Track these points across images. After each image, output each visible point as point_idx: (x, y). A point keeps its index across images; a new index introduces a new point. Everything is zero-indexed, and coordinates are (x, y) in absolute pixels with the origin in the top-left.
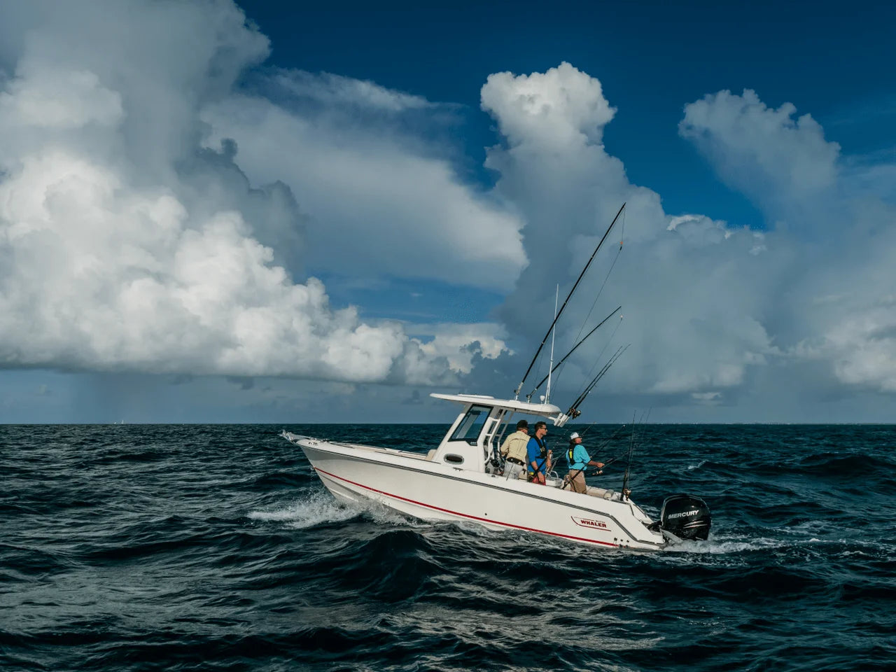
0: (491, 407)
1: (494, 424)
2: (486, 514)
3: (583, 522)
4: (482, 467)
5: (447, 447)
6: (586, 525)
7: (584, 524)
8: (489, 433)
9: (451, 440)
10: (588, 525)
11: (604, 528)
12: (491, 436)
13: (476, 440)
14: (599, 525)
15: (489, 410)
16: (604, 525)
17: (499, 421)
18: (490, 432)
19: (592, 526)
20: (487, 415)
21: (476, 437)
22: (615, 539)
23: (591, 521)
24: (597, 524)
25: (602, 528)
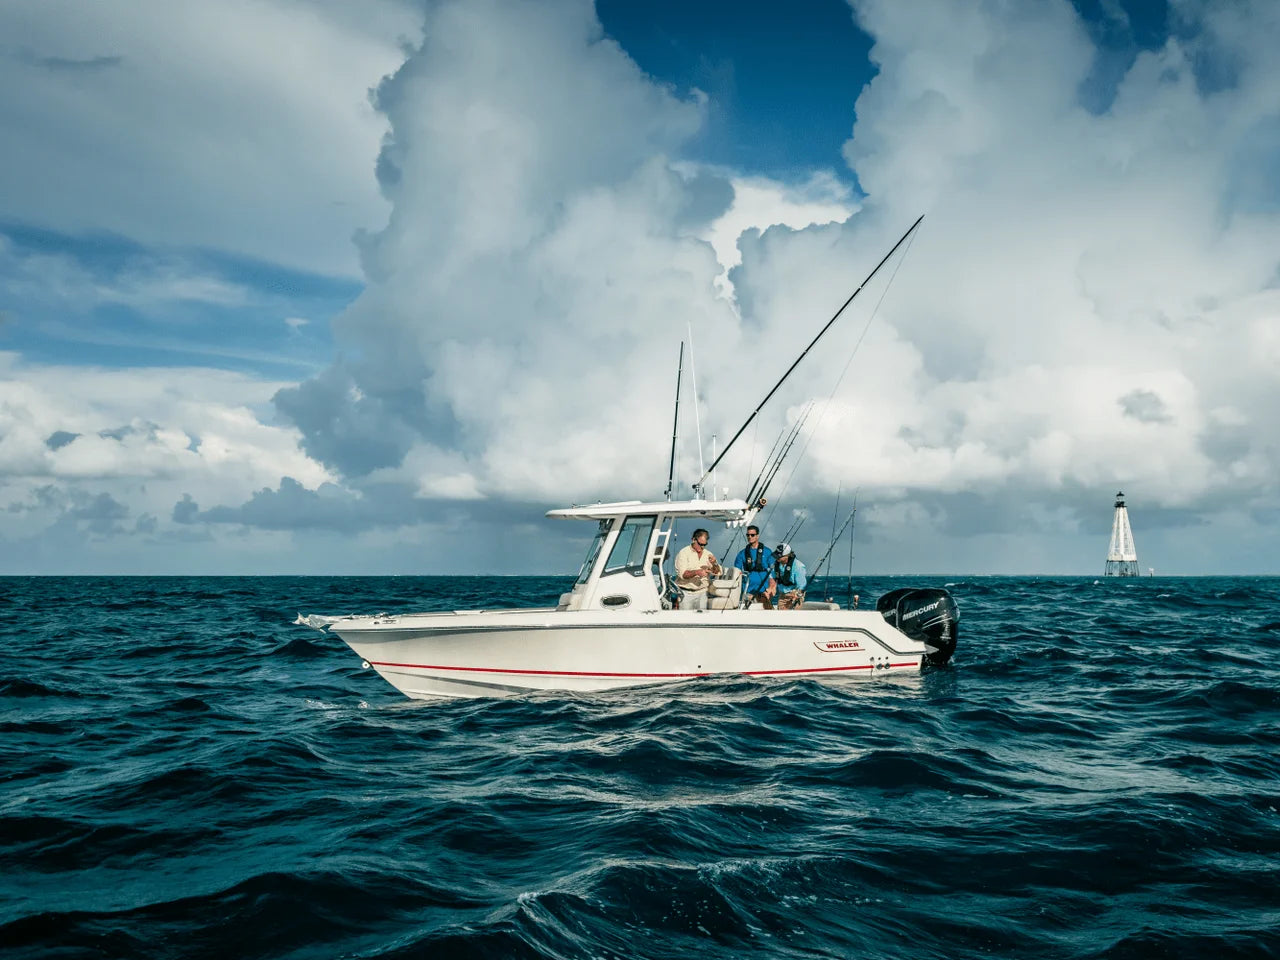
0: (654, 516)
2: (699, 667)
3: (829, 646)
5: (600, 586)
6: (834, 649)
7: (831, 649)
9: (604, 574)
10: (836, 649)
11: (856, 648)
14: (850, 644)
15: (652, 520)
16: (856, 645)
17: (668, 533)
19: (842, 649)
20: (650, 528)
21: (642, 566)
22: (872, 659)
23: (839, 644)
24: (847, 645)
25: (853, 648)
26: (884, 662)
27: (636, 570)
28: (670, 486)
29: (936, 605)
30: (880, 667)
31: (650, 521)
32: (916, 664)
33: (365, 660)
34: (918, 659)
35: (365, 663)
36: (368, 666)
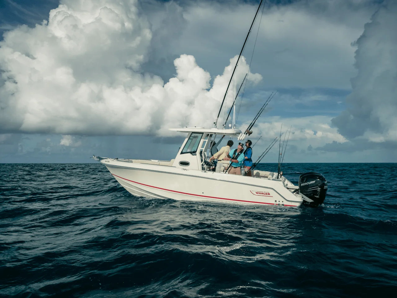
0: (203, 133)
1: (204, 142)
2: (203, 193)
3: (257, 193)
4: (200, 168)
6: (259, 194)
7: (257, 194)
9: (182, 153)
10: (260, 195)
11: (269, 195)
12: (204, 149)
17: (207, 140)
18: (202, 146)
19: (262, 195)
20: (200, 137)
21: (196, 151)
22: (276, 201)
23: (261, 193)
24: (265, 194)
25: (268, 195)
26: (281, 203)
27: (193, 153)
28: (226, 123)
29: (314, 182)
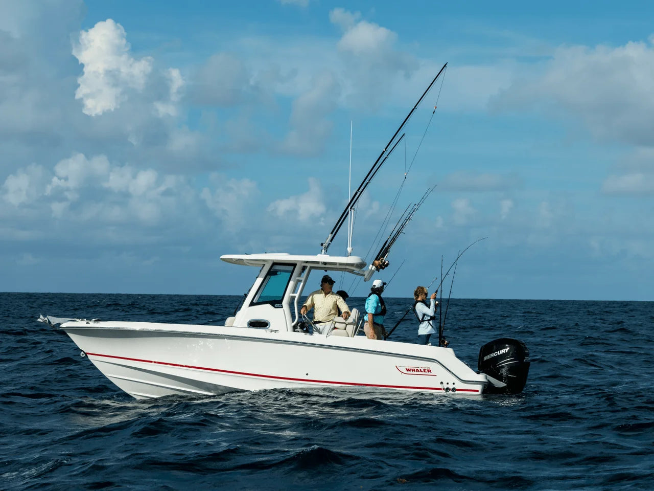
0: (294, 264)
2: (307, 374)
3: (408, 370)
5: (247, 313)
6: (411, 372)
7: (409, 372)
8: (293, 293)
9: (252, 304)
10: (414, 373)
11: (429, 373)
12: (297, 295)
13: (281, 301)
14: (424, 371)
15: (293, 267)
16: (429, 371)
18: (294, 291)
19: (418, 373)
20: (290, 274)
22: (442, 383)
23: (416, 369)
24: (422, 370)
25: (427, 373)
26: (451, 387)
27: (276, 303)
30: (447, 389)
31: (291, 268)
32: (477, 391)
33: (82, 351)
34: (479, 387)
35: (82, 352)
36: (84, 355)
